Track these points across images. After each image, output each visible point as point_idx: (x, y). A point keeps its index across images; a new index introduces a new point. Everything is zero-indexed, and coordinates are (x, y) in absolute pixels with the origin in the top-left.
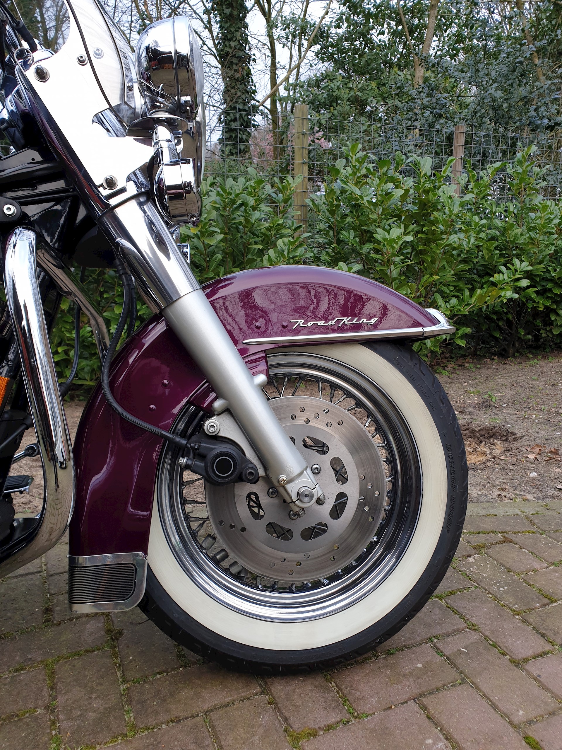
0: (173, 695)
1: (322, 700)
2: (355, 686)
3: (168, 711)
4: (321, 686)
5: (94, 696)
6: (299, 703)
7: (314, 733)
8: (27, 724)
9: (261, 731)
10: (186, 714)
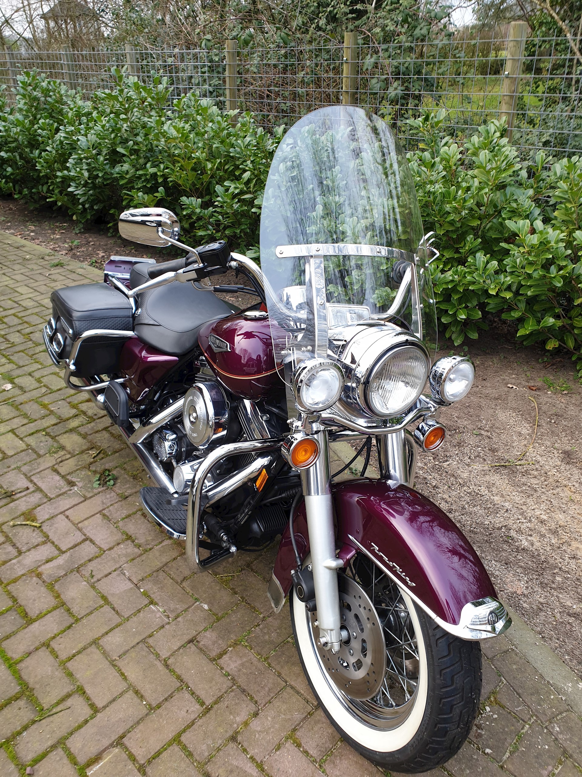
0: (293, 664)
1: (324, 741)
2: (343, 757)
3: (282, 667)
4: (334, 737)
5: (278, 631)
6: (316, 729)
7: (299, 745)
8: (252, 616)
9: (288, 717)
10: (284, 677)
